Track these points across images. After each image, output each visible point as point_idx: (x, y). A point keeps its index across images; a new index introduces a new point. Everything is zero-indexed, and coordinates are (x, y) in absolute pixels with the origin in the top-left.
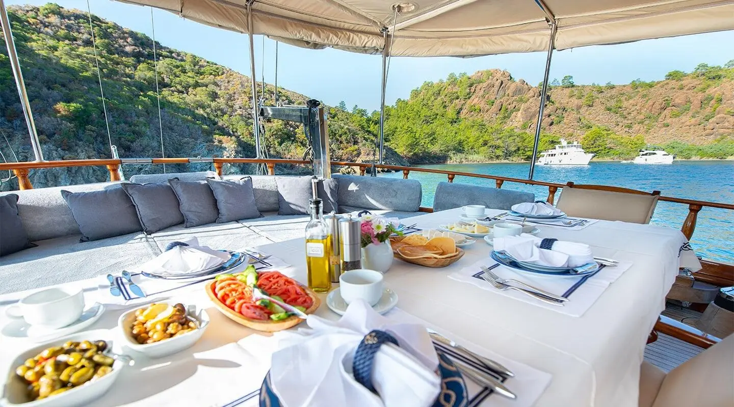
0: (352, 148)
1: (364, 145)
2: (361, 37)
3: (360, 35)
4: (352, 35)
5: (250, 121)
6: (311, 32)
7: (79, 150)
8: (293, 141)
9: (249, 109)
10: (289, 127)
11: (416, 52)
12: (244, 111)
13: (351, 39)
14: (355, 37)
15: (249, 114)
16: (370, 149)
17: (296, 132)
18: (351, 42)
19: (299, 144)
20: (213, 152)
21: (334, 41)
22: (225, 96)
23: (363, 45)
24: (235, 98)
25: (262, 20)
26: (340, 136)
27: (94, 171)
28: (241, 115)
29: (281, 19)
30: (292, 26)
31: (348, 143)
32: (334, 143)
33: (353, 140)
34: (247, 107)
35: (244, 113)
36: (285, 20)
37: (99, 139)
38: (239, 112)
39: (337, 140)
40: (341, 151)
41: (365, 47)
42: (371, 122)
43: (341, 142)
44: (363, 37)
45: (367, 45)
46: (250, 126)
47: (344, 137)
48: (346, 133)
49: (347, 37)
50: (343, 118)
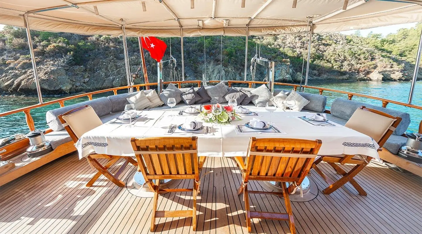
0: (369, 63)
1: (382, 61)
2: (297, 28)
3: (297, 27)
4: (292, 28)
5: (295, 49)
6: (272, 31)
7: (229, 67)
8: (321, 60)
9: (294, 44)
10: (319, 52)
11: (329, 30)
12: (291, 44)
13: (292, 30)
14: (294, 28)
15: (294, 46)
16: (387, 63)
17: (324, 54)
18: (292, 31)
19: (326, 61)
20: (277, 67)
21: (283, 32)
22: (281, 38)
23: (298, 31)
24: (287, 38)
25: (251, 30)
26: (359, 55)
27: (233, 75)
28: (289, 47)
29: (260, 28)
30: (264, 30)
31: (365, 60)
32: (353, 60)
33: (371, 58)
34: (293, 42)
35: (292, 46)
36: (261, 28)
37: (235, 62)
38: (289, 45)
39: (356, 58)
40: (359, 66)
41: (299, 32)
42: (385, 43)
43: (359, 59)
44: (298, 28)
45: (300, 31)
46: (294, 52)
47: (362, 56)
48: (364, 53)
49: (290, 29)
50: (358, 42)
